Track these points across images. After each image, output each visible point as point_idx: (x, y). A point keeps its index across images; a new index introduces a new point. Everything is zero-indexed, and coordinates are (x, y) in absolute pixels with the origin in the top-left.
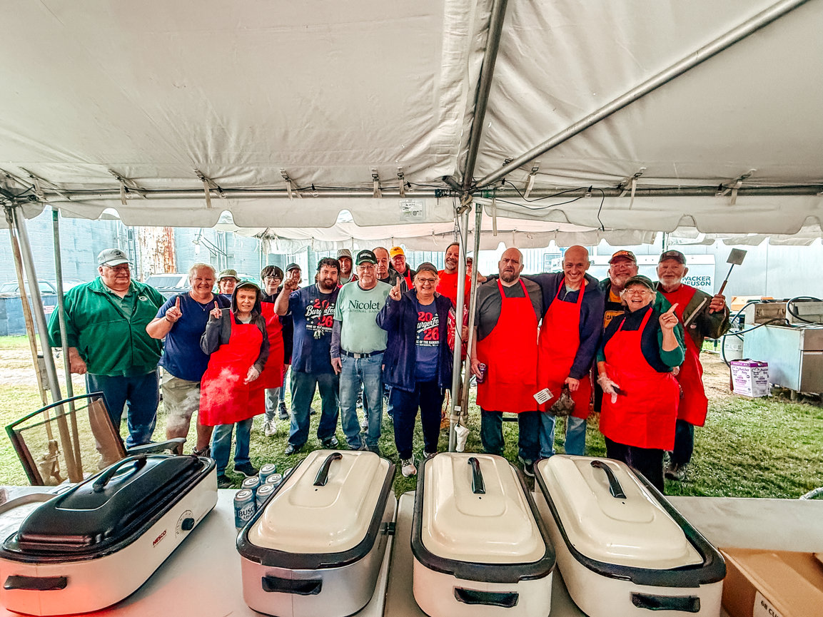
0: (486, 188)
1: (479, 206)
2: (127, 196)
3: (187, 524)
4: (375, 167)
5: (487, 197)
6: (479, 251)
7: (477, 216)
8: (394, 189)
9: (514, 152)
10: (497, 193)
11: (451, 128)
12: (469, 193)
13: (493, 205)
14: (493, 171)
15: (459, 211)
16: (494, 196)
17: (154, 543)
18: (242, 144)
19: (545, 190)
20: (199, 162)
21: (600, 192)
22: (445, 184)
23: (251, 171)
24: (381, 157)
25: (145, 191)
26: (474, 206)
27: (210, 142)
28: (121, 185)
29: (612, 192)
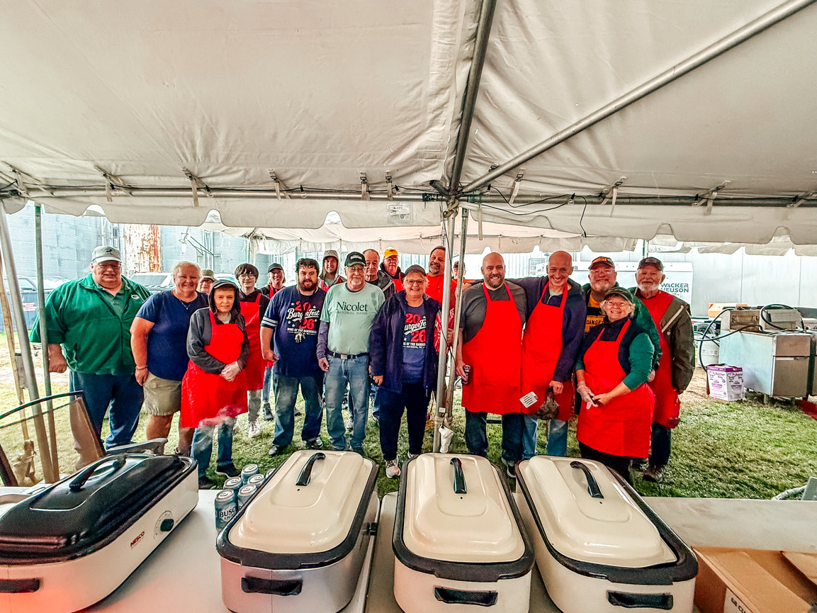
0: (472, 193)
1: (465, 210)
2: (113, 193)
3: (166, 525)
4: (363, 170)
5: (473, 202)
6: (465, 255)
7: (463, 220)
8: (382, 192)
9: (500, 159)
10: (483, 198)
11: (437, 134)
12: (456, 198)
13: (479, 210)
14: (479, 177)
15: (445, 215)
16: (480, 202)
17: (132, 544)
18: (230, 145)
19: (530, 196)
20: (187, 160)
21: (582, 200)
22: (433, 188)
23: (240, 170)
24: (369, 161)
25: (131, 189)
26: (460, 210)
27: (198, 142)
28: (107, 182)
29: (594, 200)
